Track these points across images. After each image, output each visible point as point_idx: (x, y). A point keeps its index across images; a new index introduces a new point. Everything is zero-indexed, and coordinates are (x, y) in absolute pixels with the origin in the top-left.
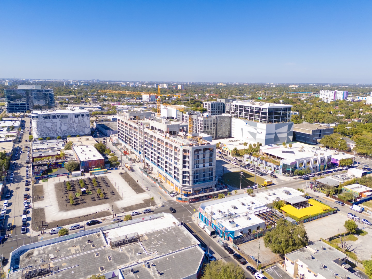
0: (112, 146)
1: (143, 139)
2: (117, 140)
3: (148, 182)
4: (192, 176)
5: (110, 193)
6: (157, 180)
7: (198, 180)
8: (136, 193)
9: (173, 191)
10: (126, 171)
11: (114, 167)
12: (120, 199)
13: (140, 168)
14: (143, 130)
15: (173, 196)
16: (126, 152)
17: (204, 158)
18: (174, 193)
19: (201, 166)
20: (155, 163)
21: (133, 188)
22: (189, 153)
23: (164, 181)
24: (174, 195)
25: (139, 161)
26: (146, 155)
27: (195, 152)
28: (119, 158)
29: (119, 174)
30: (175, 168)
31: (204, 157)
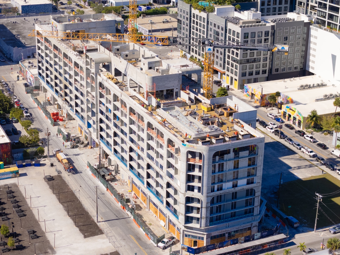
0: (25, 93)
1: (97, 97)
2: (36, 78)
3: (108, 204)
4: (207, 208)
5: (27, 232)
6: (128, 201)
7: (220, 216)
8: (83, 236)
9: (163, 237)
10: (59, 172)
11: (32, 159)
12: (49, 251)
13: (89, 165)
14: (96, 76)
15: (165, 248)
16: (57, 114)
17: (234, 168)
18: (165, 240)
19: (227, 186)
20: (122, 159)
21: (75, 222)
22: (200, 158)
23: (144, 205)
24: (166, 246)
25: (88, 144)
26: (104, 134)
27: (215, 156)
28: (41, 131)
29: (45, 179)
30: (169, 185)
31: (236, 167)
